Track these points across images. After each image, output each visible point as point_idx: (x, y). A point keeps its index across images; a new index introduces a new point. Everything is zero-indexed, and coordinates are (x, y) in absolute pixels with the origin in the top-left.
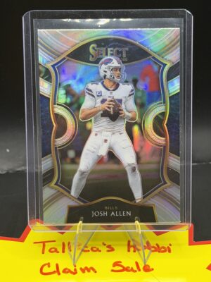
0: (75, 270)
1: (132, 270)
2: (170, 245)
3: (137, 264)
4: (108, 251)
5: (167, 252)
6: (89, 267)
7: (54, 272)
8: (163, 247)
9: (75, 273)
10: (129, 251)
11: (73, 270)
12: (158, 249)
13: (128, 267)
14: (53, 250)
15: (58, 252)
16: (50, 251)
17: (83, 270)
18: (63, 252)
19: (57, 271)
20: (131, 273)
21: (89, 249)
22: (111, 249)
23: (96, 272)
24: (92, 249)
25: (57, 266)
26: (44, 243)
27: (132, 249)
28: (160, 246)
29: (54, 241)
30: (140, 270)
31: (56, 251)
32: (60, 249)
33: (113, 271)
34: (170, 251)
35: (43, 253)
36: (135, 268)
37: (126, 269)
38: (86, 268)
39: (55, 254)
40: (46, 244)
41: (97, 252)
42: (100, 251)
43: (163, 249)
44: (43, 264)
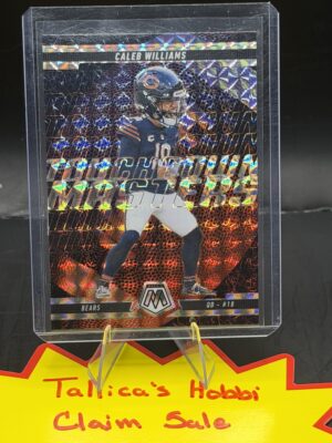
0: (108, 423)
1: (197, 425)
2: (258, 388)
3: (205, 416)
4: (160, 395)
5: (252, 400)
6: (129, 419)
7: (75, 427)
8: (246, 392)
9: (108, 427)
10: (192, 396)
11: (104, 423)
12: (238, 394)
13: (191, 421)
14: (74, 392)
15: (82, 396)
16: (69, 393)
17: (121, 424)
18: (90, 395)
19: (81, 425)
20: (195, 430)
21: (130, 391)
22: (164, 392)
23: (140, 427)
24: (135, 392)
25: (80, 416)
26: (59, 381)
27: (197, 393)
28: (242, 390)
29: (76, 378)
30: (209, 426)
31: (79, 393)
32: (84, 391)
33: (167, 426)
34: (256, 398)
35: (58, 396)
36: (202, 423)
37: (186, 424)
38: (125, 421)
39: (77, 398)
40: (63, 382)
41: (143, 397)
42: (147, 395)
43: (245, 395)
44: (59, 413)
